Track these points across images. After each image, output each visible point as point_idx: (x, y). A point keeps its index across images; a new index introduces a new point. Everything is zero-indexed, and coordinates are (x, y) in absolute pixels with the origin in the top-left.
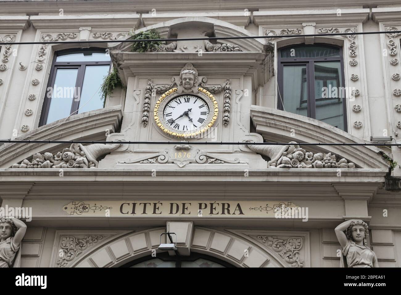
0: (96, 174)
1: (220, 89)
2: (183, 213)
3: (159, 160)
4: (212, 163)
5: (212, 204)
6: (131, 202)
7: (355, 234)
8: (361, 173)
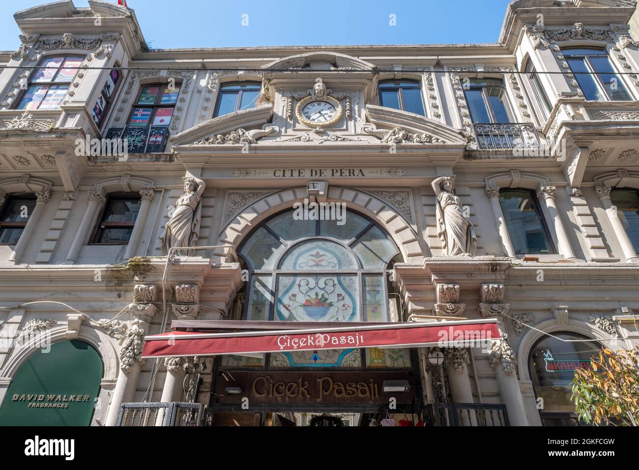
0: (256, 148)
1: (343, 97)
2: (321, 175)
3: (302, 139)
4: (341, 141)
5: (341, 170)
7: (445, 187)
8: (448, 146)
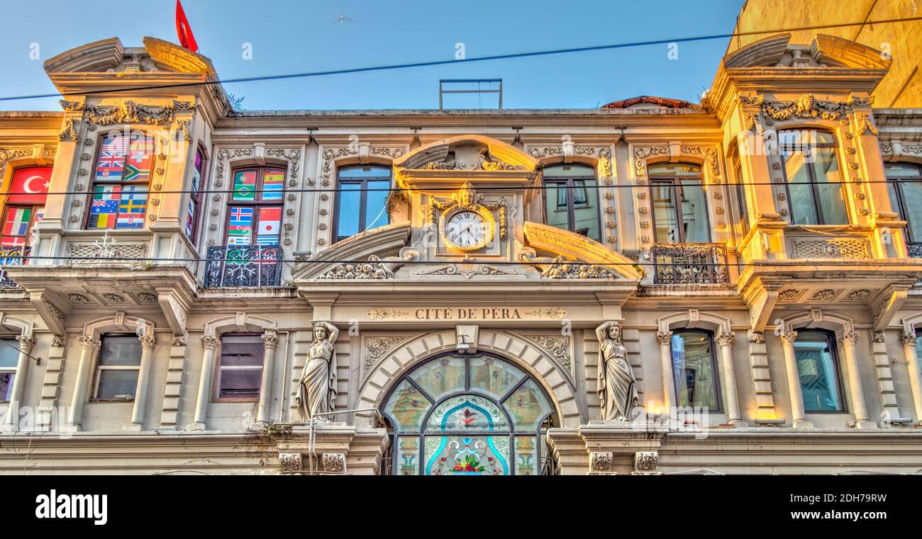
0: (393, 284)
1: (497, 206)
3: (448, 272)
4: (494, 274)
5: (493, 310)
6: (425, 309)
7: (611, 334)
8: (618, 282)
